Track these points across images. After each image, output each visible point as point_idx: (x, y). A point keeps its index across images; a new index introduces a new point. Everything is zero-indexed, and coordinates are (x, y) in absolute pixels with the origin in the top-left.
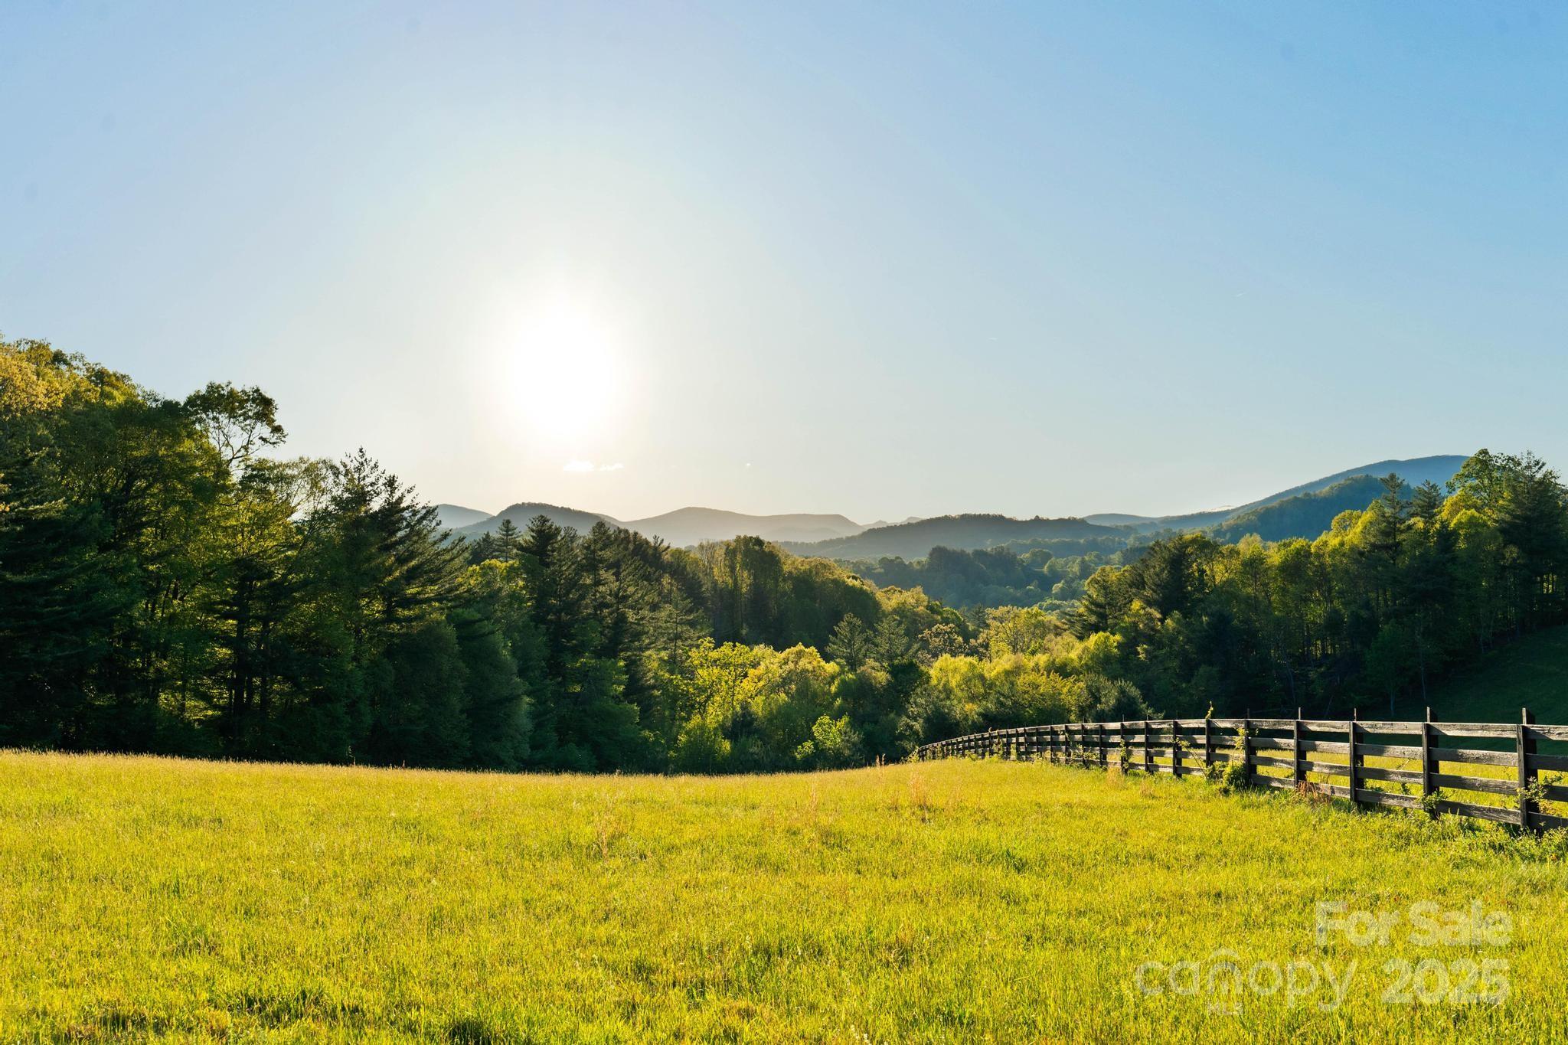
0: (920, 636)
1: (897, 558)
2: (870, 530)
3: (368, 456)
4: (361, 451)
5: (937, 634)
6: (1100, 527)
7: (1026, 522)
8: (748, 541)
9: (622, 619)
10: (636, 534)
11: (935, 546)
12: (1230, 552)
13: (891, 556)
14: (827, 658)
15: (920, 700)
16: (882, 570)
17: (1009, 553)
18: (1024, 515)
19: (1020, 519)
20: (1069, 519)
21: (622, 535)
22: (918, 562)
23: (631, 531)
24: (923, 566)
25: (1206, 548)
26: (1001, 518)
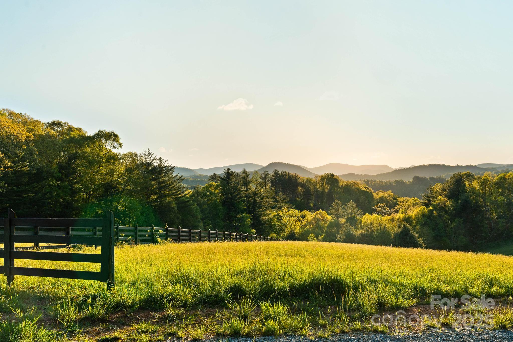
0: (373, 207)
1: (401, 180)
2: (395, 170)
3: (150, 152)
4: (148, 150)
5: (380, 207)
6: (482, 168)
7: (454, 167)
8: (328, 175)
9: (255, 201)
10: (288, 173)
11: (415, 176)
12: (478, 178)
13: (399, 179)
14: (329, 214)
15: (344, 229)
16: (395, 184)
17: (443, 178)
18: (453, 164)
19: (451, 166)
20: (470, 165)
21: (284, 174)
22: (409, 182)
23: (287, 172)
24: (410, 183)
25: (470, 176)
26: (444, 166)
